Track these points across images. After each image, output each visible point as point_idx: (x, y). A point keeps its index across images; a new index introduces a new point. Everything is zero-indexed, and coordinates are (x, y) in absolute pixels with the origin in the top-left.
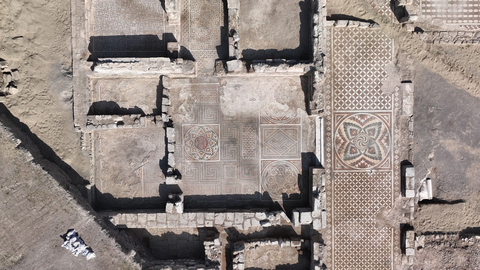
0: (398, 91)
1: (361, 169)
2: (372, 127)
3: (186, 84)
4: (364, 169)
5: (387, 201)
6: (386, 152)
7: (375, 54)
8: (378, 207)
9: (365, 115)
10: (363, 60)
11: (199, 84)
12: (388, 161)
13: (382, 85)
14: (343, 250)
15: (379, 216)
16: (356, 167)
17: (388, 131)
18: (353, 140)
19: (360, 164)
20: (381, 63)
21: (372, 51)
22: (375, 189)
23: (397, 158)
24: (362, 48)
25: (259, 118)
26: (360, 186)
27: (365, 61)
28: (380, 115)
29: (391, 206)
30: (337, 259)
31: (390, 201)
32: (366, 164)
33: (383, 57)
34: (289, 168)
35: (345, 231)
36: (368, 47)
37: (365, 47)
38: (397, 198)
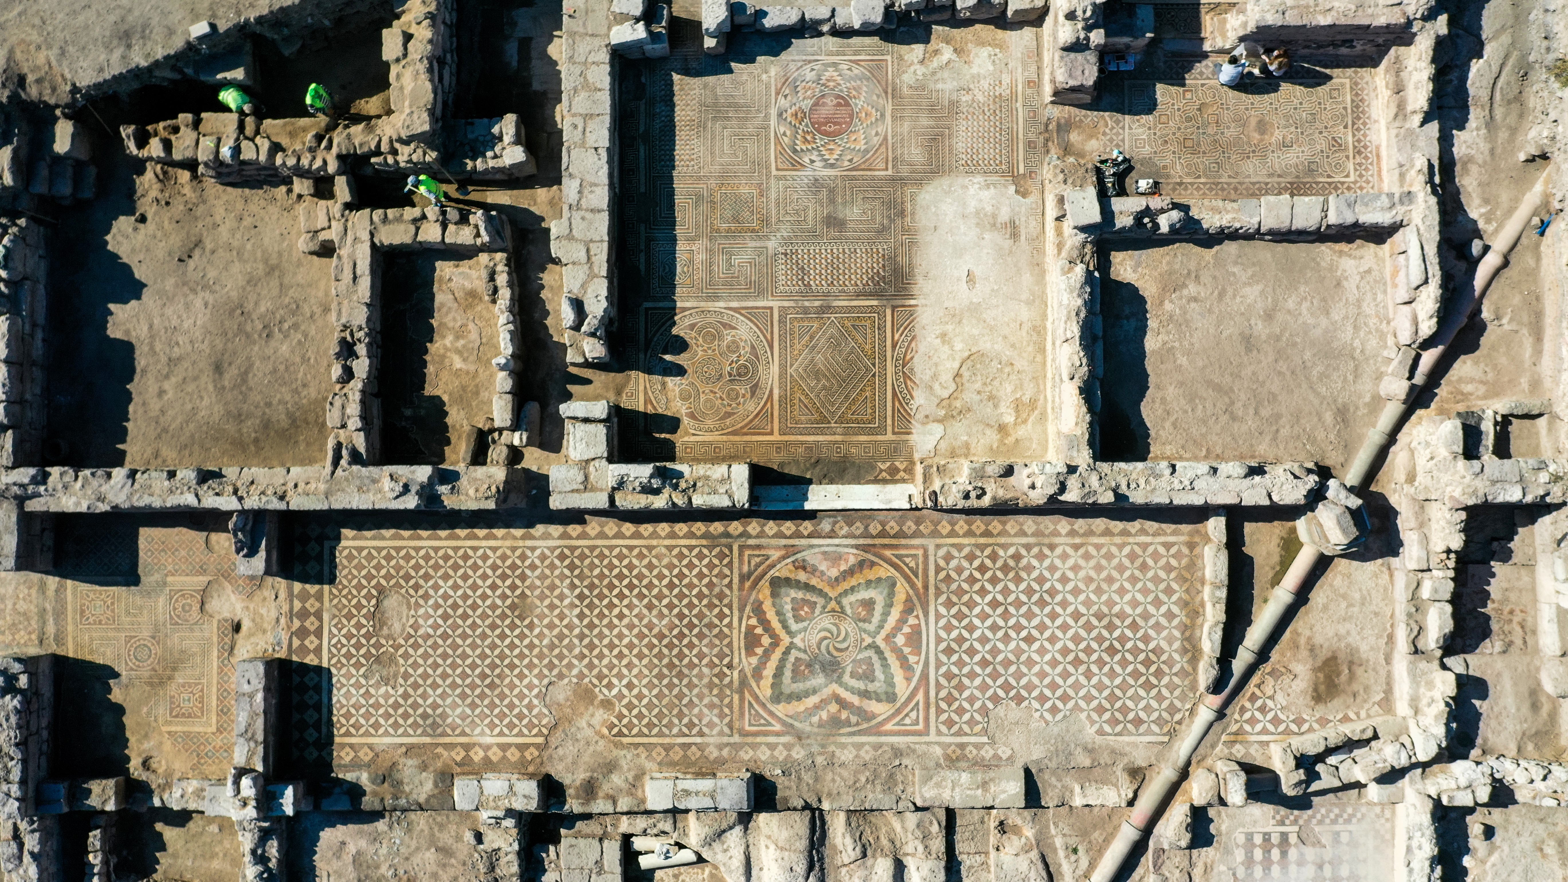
0: (996, 756)
1: (742, 635)
2: (879, 674)
3: (1020, 70)
4: (742, 644)
5: (635, 721)
6: (795, 717)
7: (1118, 681)
8: (615, 691)
9: (919, 647)
10: (1100, 639)
11: (1020, 110)
12: (770, 724)
13: (1019, 704)
14: (475, 577)
15: (585, 695)
16: (749, 617)
17: (865, 726)
18: (838, 609)
19: (759, 631)
20: (1089, 698)
21: (1130, 668)
22: (676, 681)
23: (776, 753)
24: (1139, 635)
25: (912, 302)
26: (686, 631)
27: (1094, 645)
28: (920, 696)
29: (620, 734)
30: (446, 558)
31: (635, 731)
32: (759, 651)
33: (1108, 706)
34: (749, 395)
35: (538, 583)
36: (1142, 656)
37: (1141, 645)
38: (643, 756)
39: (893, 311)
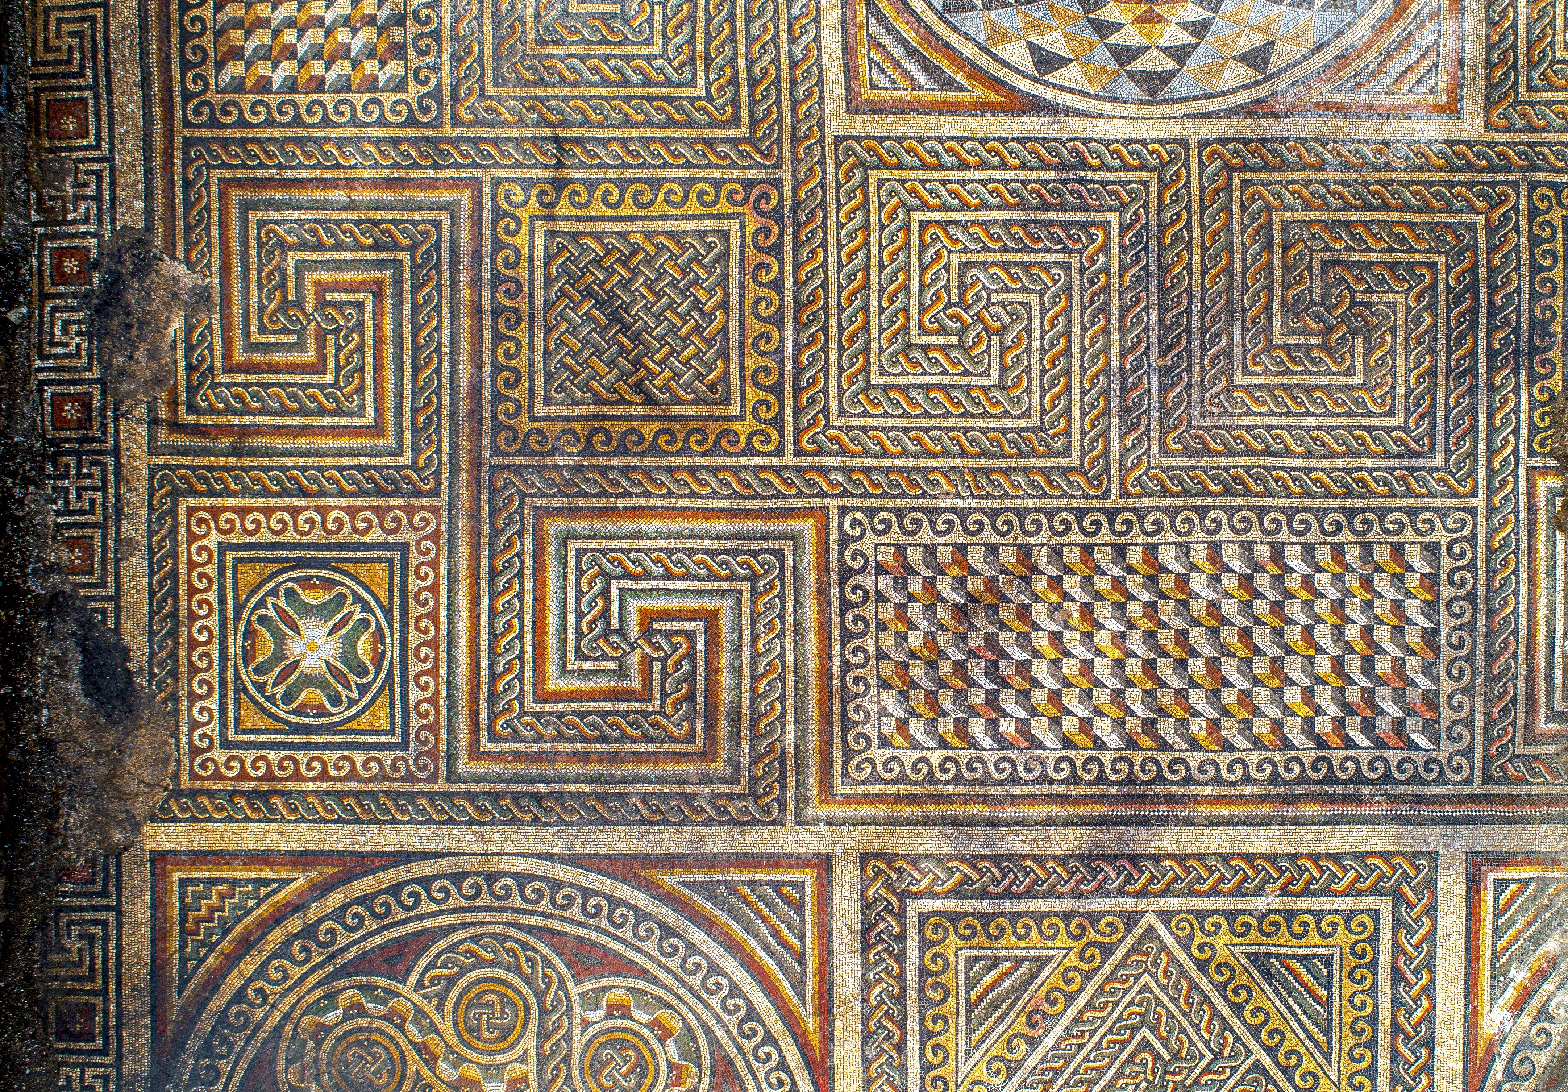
39: (1474, 884)
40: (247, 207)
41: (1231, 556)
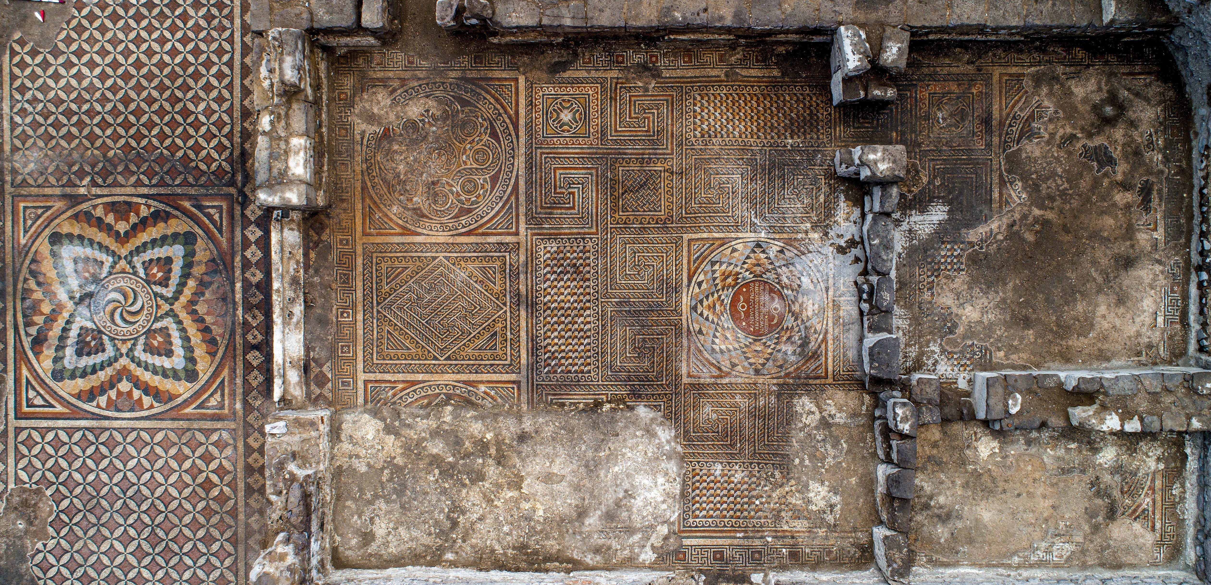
1: (127, 199)
2: (86, 361)
4: (116, 199)
5: (28, 71)
8: (62, 47)
9: (116, 409)
13: (52, 524)
16: (148, 207)
17: (26, 345)
18: (161, 312)
19: (133, 218)
22: (75, 119)
26: (132, 131)
28: (60, 409)
29: (13, 53)
31: (16, 71)
32: (110, 219)
34: (410, 206)
39: (513, 382)
40: (667, 101)
41: (588, 326)
